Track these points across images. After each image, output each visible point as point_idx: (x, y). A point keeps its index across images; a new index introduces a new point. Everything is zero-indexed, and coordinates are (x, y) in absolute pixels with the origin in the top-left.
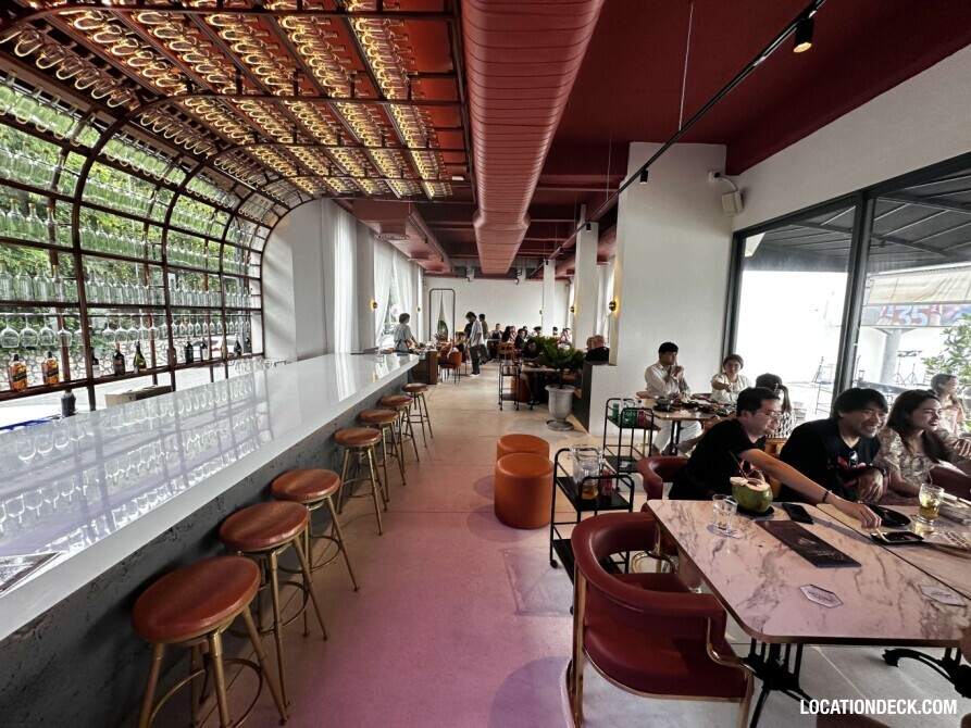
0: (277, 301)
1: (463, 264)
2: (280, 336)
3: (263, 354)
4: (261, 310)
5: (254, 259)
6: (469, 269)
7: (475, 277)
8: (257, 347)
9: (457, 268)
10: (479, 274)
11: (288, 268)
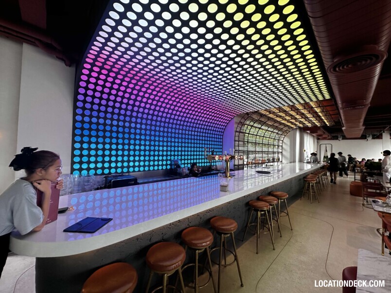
0: (285, 150)
1: (336, 135)
2: (286, 158)
3: (282, 162)
4: (282, 152)
5: (281, 142)
6: (339, 136)
7: (342, 139)
8: (281, 160)
9: (333, 137)
10: (344, 138)
11: (289, 143)
